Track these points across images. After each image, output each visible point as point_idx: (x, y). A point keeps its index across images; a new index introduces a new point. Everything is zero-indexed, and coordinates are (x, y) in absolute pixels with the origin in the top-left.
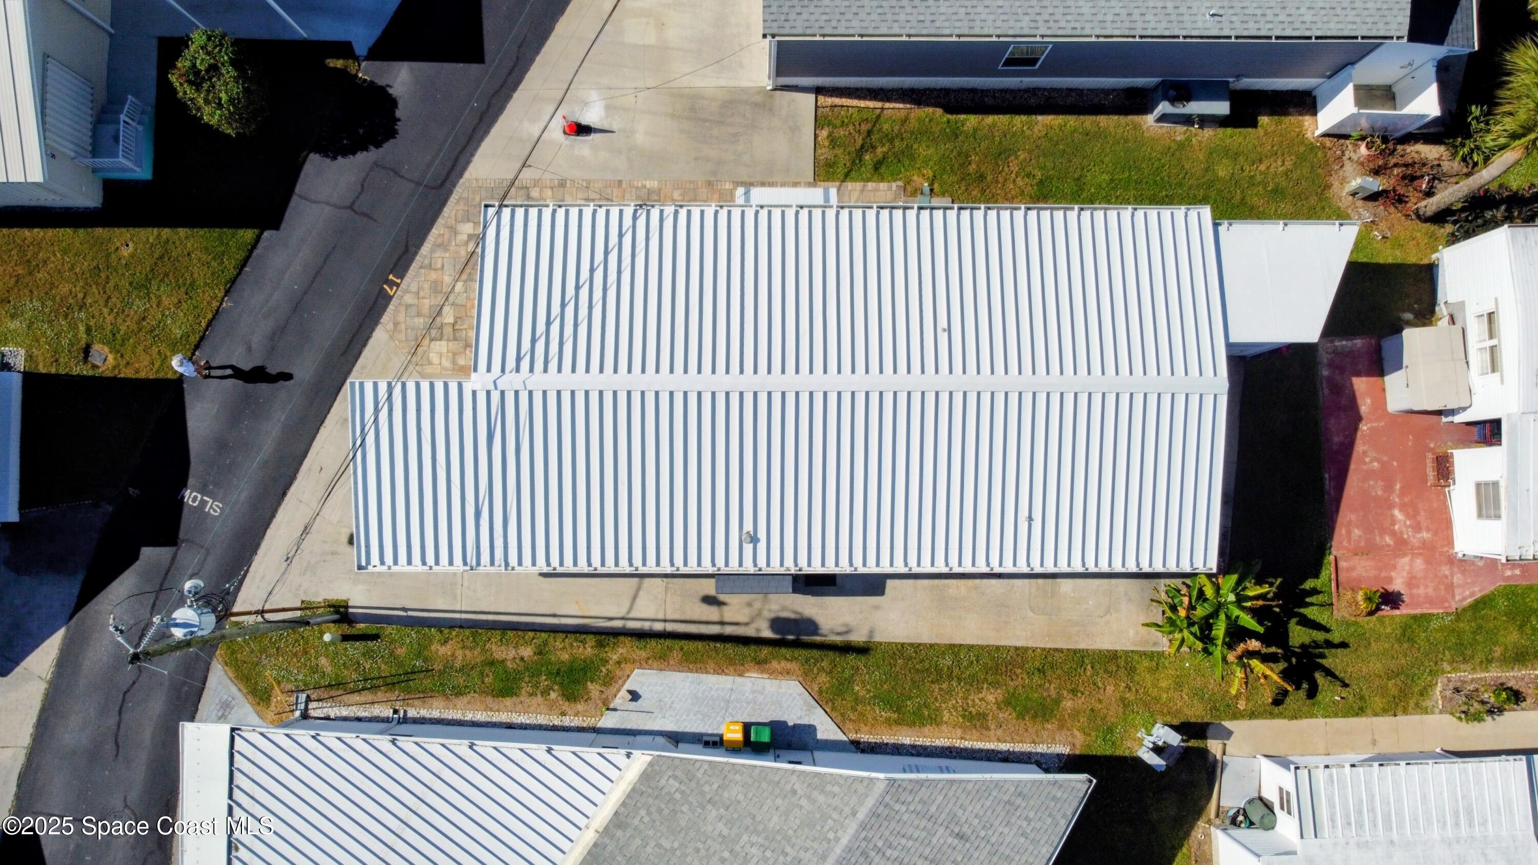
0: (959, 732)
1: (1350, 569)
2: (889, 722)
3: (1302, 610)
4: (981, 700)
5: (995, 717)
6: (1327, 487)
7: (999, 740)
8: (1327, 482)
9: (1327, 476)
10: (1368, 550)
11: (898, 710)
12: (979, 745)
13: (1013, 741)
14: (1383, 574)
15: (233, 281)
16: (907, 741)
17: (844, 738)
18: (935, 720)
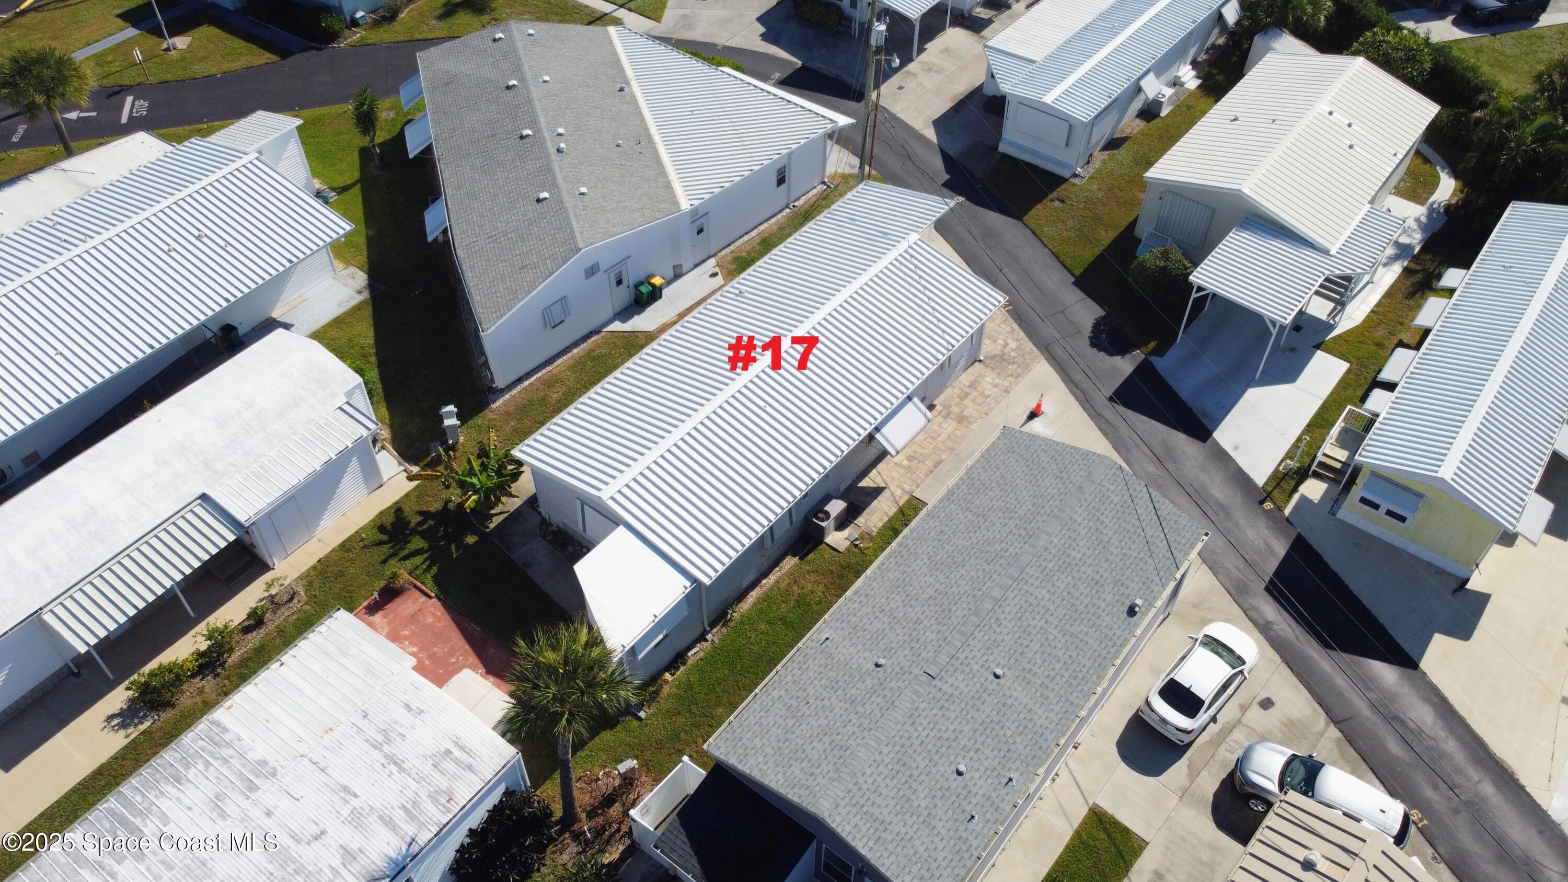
0: (555, 372)
1: (416, 600)
2: (593, 350)
3: (426, 556)
4: (558, 392)
5: (544, 390)
6: (472, 624)
7: (532, 384)
8: (475, 626)
9: (478, 629)
10: (413, 618)
11: (594, 359)
12: (540, 374)
13: (525, 389)
14: (392, 615)
15: (1057, 257)
16: (575, 351)
17: (605, 330)
18: (572, 368)
